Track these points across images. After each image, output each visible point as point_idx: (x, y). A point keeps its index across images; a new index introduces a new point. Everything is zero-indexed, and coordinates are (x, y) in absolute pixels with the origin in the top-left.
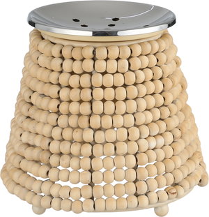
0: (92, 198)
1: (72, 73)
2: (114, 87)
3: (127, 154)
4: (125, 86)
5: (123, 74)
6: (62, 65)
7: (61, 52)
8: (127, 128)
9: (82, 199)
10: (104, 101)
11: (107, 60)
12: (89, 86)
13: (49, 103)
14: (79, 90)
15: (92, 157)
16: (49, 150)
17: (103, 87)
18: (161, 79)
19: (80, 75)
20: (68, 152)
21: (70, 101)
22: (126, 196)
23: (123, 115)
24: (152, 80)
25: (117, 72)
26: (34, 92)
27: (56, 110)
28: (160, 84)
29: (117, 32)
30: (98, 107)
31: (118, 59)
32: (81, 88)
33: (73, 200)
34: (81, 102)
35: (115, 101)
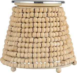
0: (33, 63)
1: (26, 18)
2: (41, 23)
3: (46, 47)
4: (45, 22)
5: (45, 18)
6: (23, 15)
7: (22, 11)
8: (46, 38)
9: (29, 63)
10: (38, 27)
11: (39, 12)
12: (32, 22)
13: (18, 29)
14: (28, 24)
15: (33, 48)
16: (17, 46)
17: (37, 22)
18: (59, 22)
19: (29, 18)
20: (24, 46)
21: (25, 28)
22: (45, 63)
23: (44, 33)
24: (56, 21)
25: (43, 17)
26: (13, 26)
27: (20, 31)
28: (59, 23)
29: (43, 2)
30: (35, 29)
31: (43, 12)
32: (29, 23)
33: (25, 64)
34: (29, 28)
35: (42, 27)
